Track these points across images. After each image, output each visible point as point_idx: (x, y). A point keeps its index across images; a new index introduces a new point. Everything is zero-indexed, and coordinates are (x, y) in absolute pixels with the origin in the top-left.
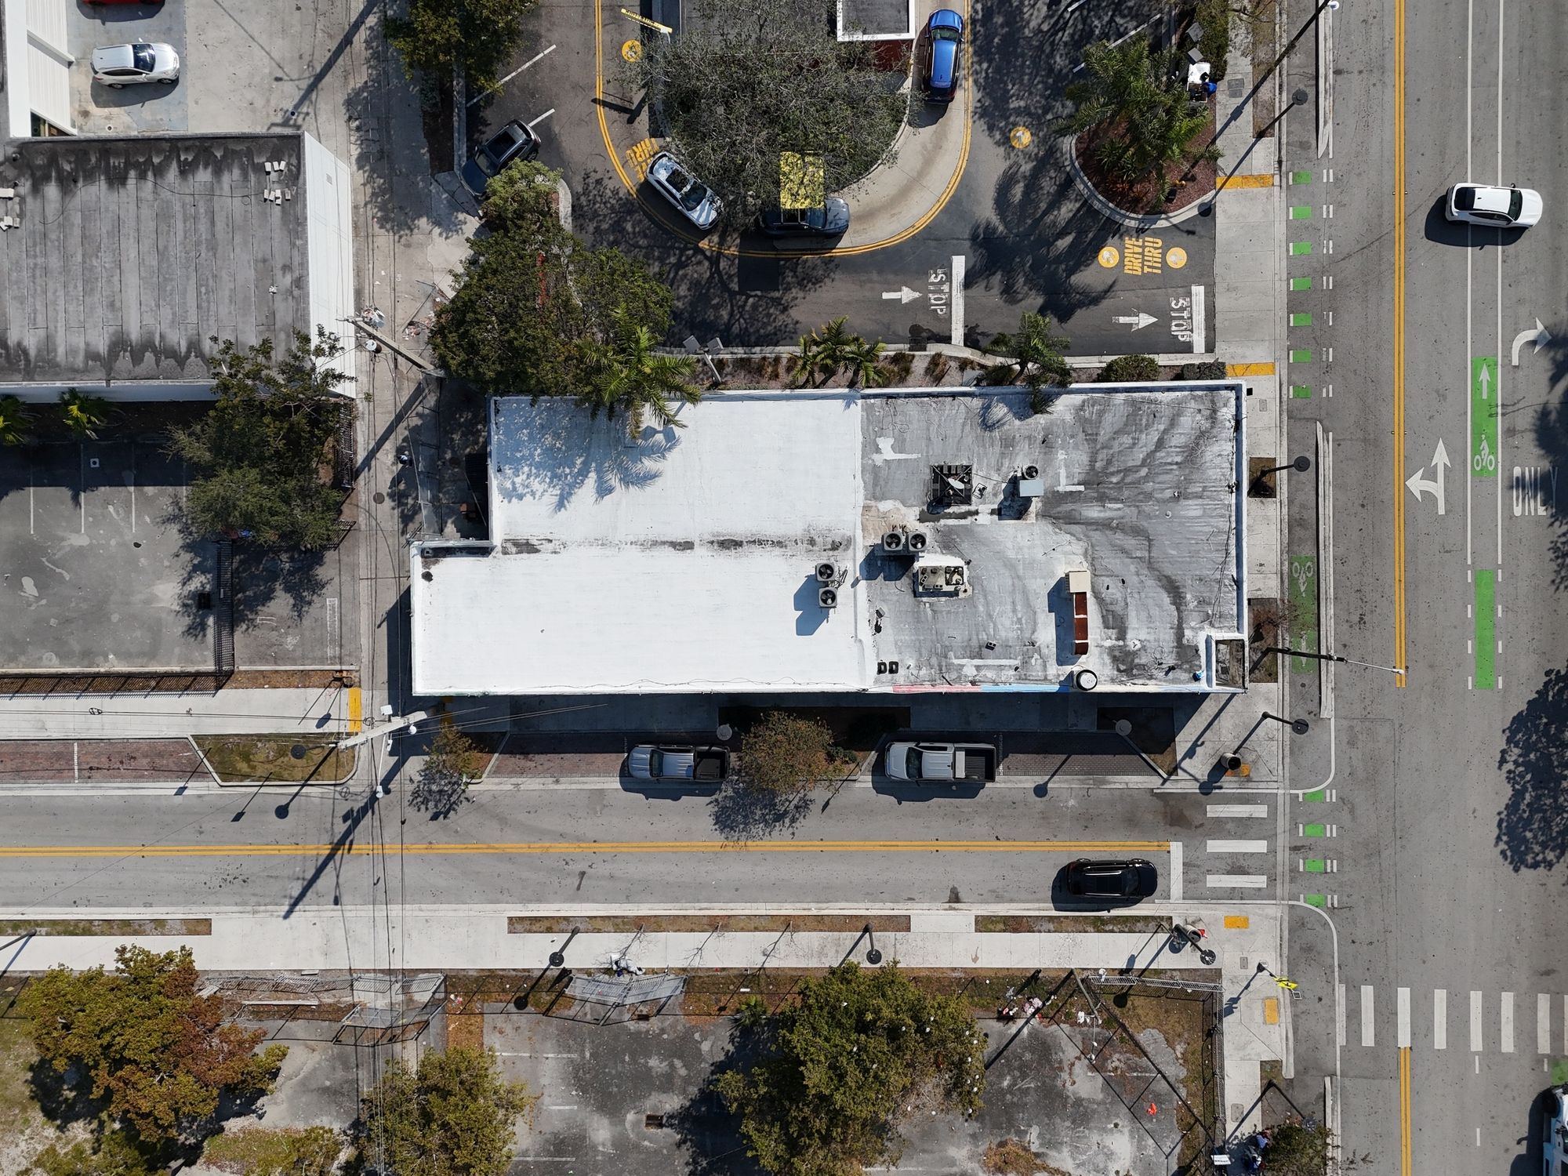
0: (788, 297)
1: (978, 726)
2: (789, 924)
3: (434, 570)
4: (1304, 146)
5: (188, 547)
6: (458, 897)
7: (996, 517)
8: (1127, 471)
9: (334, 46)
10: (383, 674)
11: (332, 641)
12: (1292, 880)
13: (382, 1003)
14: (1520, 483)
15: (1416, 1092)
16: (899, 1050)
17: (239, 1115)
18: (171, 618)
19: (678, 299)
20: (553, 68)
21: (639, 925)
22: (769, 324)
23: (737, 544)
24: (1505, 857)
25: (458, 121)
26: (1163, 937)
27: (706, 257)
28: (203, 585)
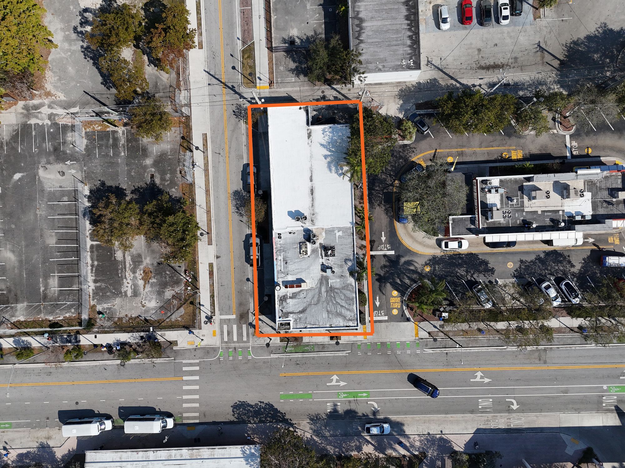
0: (382, 206)
1: (265, 262)
2: (208, 212)
3: (302, 110)
4: (427, 345)
5: (308, 38)
6: (212, 119)
7: (321, 264)
8: (335, 298)
9: (451, 74)
10: (273, 95)
11: (282, 80)
12: (226, 348)
13: (181, 98)
14: (335, 405)
15: (171, 382)
16: (178, 241)
17: (149, 59)
18: (287, 33)
19: (381, 175)
20: (445, 137)
21: (206, 170)
22: (375, 201)
23: (312, 194)
24: (235, 404)
25: (430, 111)
26: (209, 314)
27: (393, 182)
28: (297, 42)
